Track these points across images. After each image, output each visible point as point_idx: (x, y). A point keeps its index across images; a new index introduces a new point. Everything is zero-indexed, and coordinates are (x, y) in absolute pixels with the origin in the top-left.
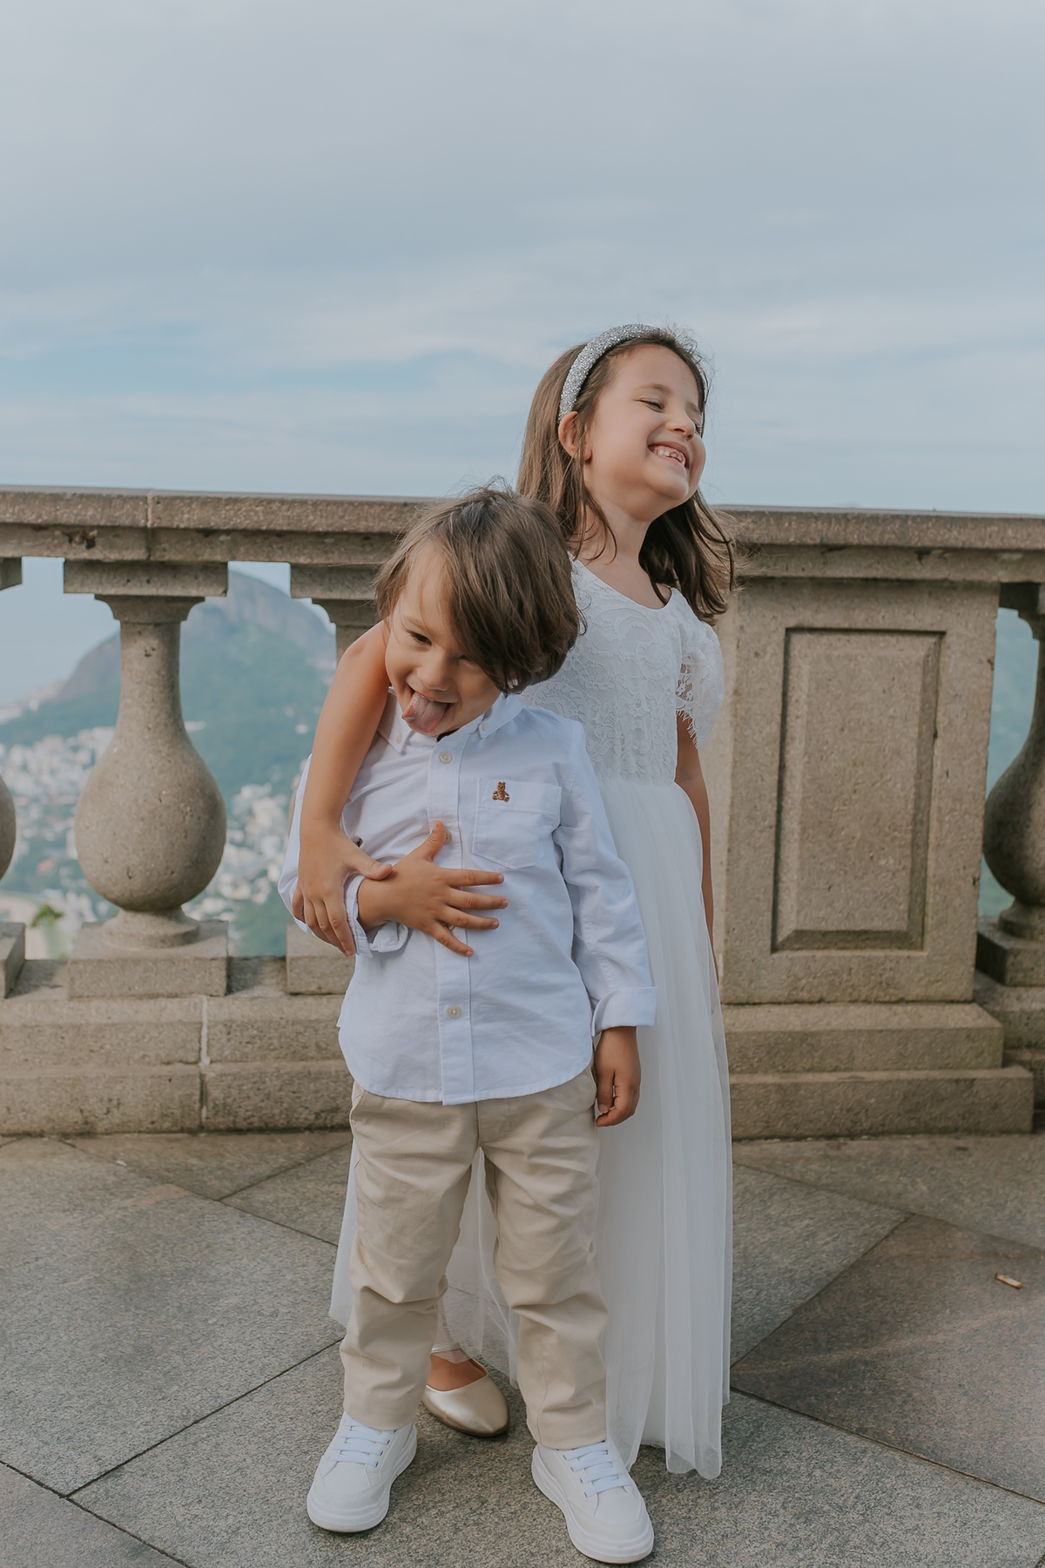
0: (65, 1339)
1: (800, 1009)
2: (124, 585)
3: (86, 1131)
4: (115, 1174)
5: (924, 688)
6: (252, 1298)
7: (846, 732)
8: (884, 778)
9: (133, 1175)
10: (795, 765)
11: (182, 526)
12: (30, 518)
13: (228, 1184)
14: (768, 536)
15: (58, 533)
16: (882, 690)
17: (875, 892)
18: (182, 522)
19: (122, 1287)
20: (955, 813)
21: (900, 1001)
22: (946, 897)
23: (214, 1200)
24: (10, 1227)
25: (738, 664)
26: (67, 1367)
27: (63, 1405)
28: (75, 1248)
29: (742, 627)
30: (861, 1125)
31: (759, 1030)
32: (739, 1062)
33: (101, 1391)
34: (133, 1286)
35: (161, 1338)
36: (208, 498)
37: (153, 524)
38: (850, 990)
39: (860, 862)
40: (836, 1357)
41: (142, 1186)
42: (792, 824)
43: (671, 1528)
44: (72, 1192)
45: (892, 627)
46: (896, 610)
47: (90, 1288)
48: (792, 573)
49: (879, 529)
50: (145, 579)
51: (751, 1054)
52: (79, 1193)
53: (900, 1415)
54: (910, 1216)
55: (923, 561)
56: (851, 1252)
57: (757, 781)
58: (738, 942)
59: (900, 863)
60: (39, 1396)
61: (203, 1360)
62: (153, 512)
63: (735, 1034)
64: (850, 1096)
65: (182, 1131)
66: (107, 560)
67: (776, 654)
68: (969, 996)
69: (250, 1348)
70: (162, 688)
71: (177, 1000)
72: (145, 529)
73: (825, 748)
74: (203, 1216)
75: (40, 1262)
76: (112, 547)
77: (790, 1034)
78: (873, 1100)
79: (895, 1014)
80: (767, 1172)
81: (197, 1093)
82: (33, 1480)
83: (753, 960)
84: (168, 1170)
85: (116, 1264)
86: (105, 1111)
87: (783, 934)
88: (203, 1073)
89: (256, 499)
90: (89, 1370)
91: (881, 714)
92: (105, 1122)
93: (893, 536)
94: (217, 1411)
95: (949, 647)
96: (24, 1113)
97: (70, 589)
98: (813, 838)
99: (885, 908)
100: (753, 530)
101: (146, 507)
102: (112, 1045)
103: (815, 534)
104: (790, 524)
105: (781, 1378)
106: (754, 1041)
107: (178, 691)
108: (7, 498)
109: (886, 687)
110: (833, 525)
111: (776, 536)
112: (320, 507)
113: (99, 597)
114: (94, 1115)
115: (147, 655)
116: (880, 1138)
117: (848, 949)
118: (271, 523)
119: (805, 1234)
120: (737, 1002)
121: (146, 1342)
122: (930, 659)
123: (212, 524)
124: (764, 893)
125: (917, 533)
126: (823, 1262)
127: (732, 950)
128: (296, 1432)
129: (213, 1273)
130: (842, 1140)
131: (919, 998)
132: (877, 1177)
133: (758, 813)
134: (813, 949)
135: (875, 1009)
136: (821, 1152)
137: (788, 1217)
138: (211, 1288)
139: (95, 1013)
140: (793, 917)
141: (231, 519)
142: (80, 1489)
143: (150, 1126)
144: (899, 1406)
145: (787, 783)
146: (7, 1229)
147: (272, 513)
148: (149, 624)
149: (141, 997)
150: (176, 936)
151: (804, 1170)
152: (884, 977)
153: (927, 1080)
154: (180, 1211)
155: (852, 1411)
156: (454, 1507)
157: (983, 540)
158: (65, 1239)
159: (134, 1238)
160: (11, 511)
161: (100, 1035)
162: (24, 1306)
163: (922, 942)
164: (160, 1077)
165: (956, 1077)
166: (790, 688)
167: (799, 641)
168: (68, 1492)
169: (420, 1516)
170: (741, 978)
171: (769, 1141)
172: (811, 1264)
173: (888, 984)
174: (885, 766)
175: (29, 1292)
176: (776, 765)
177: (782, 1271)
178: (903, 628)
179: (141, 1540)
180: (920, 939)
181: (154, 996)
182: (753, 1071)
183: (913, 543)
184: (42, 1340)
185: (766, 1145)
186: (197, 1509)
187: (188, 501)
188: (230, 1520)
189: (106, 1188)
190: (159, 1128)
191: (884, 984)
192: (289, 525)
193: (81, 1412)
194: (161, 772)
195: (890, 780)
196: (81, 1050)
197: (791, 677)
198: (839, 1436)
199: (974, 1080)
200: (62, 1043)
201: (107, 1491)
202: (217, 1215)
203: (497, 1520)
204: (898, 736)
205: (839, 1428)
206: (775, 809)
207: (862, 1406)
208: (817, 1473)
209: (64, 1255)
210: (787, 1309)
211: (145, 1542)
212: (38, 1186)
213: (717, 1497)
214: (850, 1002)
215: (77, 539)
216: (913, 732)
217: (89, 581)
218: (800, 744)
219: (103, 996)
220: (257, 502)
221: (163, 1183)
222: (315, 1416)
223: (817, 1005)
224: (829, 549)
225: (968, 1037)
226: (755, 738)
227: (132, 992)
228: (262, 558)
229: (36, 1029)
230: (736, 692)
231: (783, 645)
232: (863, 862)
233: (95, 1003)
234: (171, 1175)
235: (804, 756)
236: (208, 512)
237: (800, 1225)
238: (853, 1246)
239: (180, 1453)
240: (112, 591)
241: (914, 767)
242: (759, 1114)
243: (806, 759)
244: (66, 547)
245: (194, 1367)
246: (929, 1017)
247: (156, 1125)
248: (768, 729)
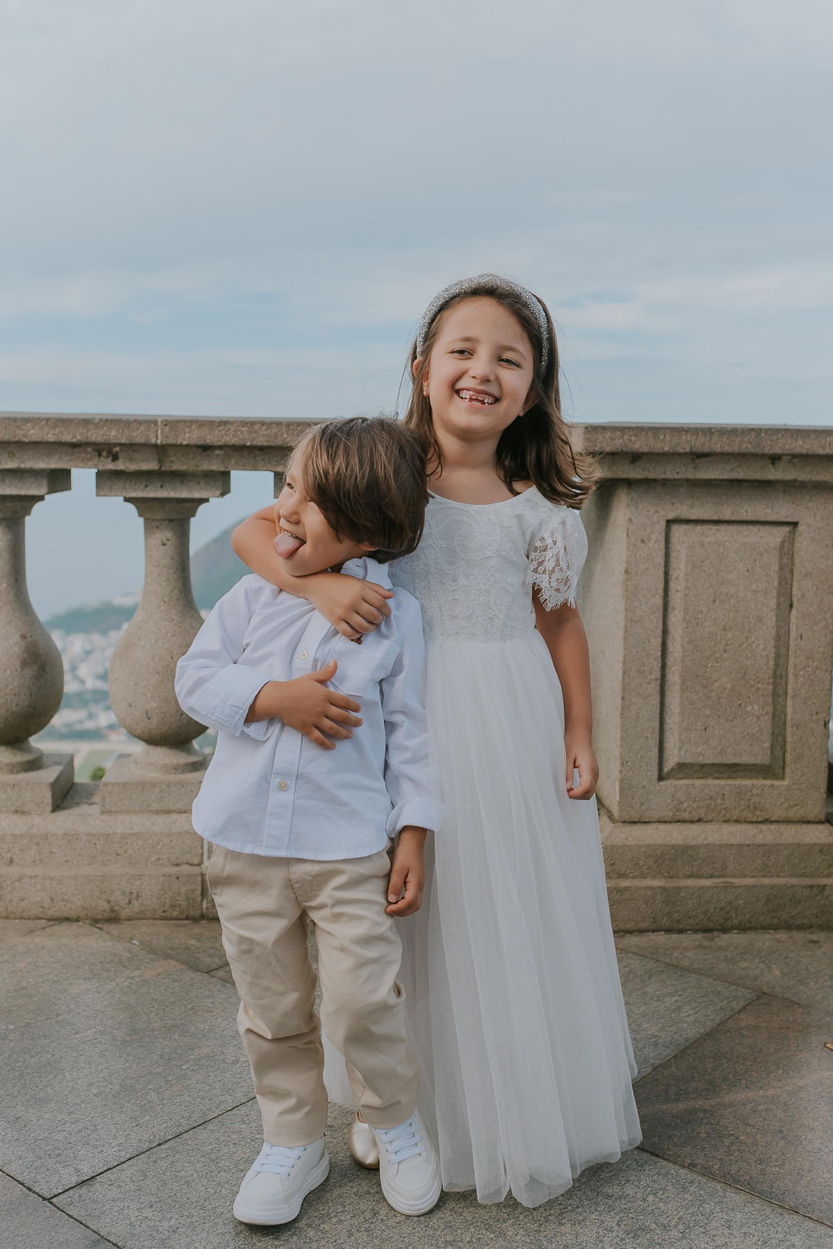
0: (68, 1078)
1: (682, 827)
2: (143, 490)
3: (113, 917)
4: (129, 952)
5: (781, 568)
6: (220, 1049)
7: (717, 603)
8: (749, 640)
9: (143, 952)
10: (676, 630)
11: (185, 443)
12: (67, 438)
13: (217, 960)
14: (647, 446)
15: (89, 449)
16: (746, 569)
17: (743, 733)
18: (185, 440)
19: (120, 1039)
20: (809, 669)
21: (766, 821)
22: (802, 737)
23: (203, 972)
24: (41, 990)
25: (628, 549)
26: (66, 1099)
27: (58, 1129)
28: (88, 1008)
29: (630, 520)
30: (732, 922)
31: (648, 843)
32: (631, 869)
33: (89, 1118)
34: (128, 1038)
35: (143, 1079)
36: (204, 421)
37: (161, 442)
38: (724, 812)
39: (731, 708)
40: (681, 1106)
41: (148, 961)
42: (674, 677)
43: (523, 1239)
44: (94, 964)
45: (753, 519)
46: (757, 505)
47: (94, 1039)
48: (669, 475)
49: (738, 440)
50: (159, 484)
51: (641, 863)
52: (99, 965)
53: (726, 1154)
54: (761, 995)
55: (776, 466)
56: (708, 1023)
57: (644, 643)
58: (631, 772)
59: (763, 708)
60: (41, 1122)
61: (173, 1096)
62: (162, 432)
63: (628, 846)
64: (722, 898)
65: (187, 918)
66: (128, 471)
67: (659, 541)
68: (822, 817)
69: (211, 1088)
70: (175, 570)
71: (184, 815)
72: (156, 446)
73: (700, 616)
74: (192, 985)
75: (60, 1018)
76: (131, 460)
77: (673, 847)
78: (741, 901)
79: (761, 831)
80: (650, 958)
81: (199, 888)
82: (25, 1186)
83: (644, 787)
84: (171, 949)
85: (118, 1020)
86: (127, 902)
87: (668, 766)
88: (204, 873)
89: (241, 422)
90: (82, 1102)
91: (746, 589)
92: (127, 910)
93: (750, 445)
94: (178, 1136)
95: (800, 535)
96: (64, 903)
97: (100, 493)
98: (691, 688)
99: (751, 745)
100: (635, 442)
101: (156, 428)
102: (133, 850)
103: (685, 444)
104: (665, 436)
106: (644, 852)
107: (188, 573)
108: (49, 422)
109: (749, 567)
110: (700, 437)
111: (654, 446)
112: (292, 427)
113: (127, 500)
114: (118, 905)
115: (163, 545)
116: (748, 932)
117: (722, 778)
118: (254, 441)
119: (672, 1008)
120: (629, 821)
121: (131, 1082)
122: (786, 544)
123: (208, 441)
124: (651, 733)
125: (769, 443)
126: (684, 1030)
127: (626, 779)
128: (236, 1155)
129: (193, 1029)
130: (715, 933)
131: (781, 819)
132: (740, 964)
133: (646, 668)
134: (693, 778)
135: (745, 827)
136: (697, 943)
137: (661, 994)
138: (190, 1041)
139: (122, 824)
140: (676, 752)
141: (222, 438)
142: (59, 1194)
143: (162, 914)
144: (727, 1146)
145: (670, 644)
146: (38, 992)
147: (255, 432)
148: (164, 520)
149: (157, 813)
150: (186, 765)
151: (681, 956)
152: (752, 801)
153: (786, 885)
154: (175, 981)
155: (687, 1149)
156: (351, 1217)
157: (824, 448)
158: (82, 1001)
159: (135, 1000)
160: (52, 432)
161: (124, 842)
162: (41, 1052)
163: (784, 773)
164: (170, 875)
165: (810, 883)
166: (671, 568)
167: (677, 531)
168: (50, 1196)
169: (323, 1223)
170: (634, 801)
171: (656, 933)
172: (674, 1032)
173: (755, 808)
174: (749, 631)
175: (47, 1041)
176: (660, 630)
177: (649, 1037)
178: (762, 519)
179: (99, 1235)
180: (781, 771)
181: (168, 812)
182: (643, 876)
183: (766, 451)
184: (51, 1078)
185: (653, 936)
186: (148, 1213)
187: (189, 424)
188: (172, 1222)
189: (121, 962)
190: (169, 916)
191: (752, 807)
192: (268, 441)
193: (71, 1134)
194: (173, 636)
195: (754, 642)
196: (109, 854)
197: (671, 560)
198: (673, 1169)
199: (825, 886)
200: (94, 848)
201: (80, 1197)
202: (204, 984)
203: (383, 1228)
204: (760, 606)
205: (675, 1163)
206: (660, 665)
207: (696, 1146)
208: (650, 1198)
209: (79, 1013)
210: (647, 1067)
211: (103, 1237)
212: (68, 959)
213: (564, 1215)
214: (724, 821)
215: (104, 454)
216: (773, 603)
217: (116, 487)
218: (680, 612)
219: (127, 811)
220: (243, 423)
221: (165, 959)
222: (253, 1143)
223: (698, 824)
224: (697, 456)
225: (821, 850)
226: (643, 608)
227: (150, 809)
228: (248, 468)
229: (75, 837)
230: (627, 572)
231: (664, 534)
232: (733, 709)
233: (121, 817)
234: (174, 952)
235: (683, 624)
236: (204, 432)
237: (669, 1001)
238: (711, 1018)
239: (143, 1168)
240: (133, 495)
241: (773, 632)
242: (647, 912)
243: (685, 625)
244: (96, 460)
245: (165, 1102)
246: (789, 834)
247: (167, 913)
248: (653, 600)
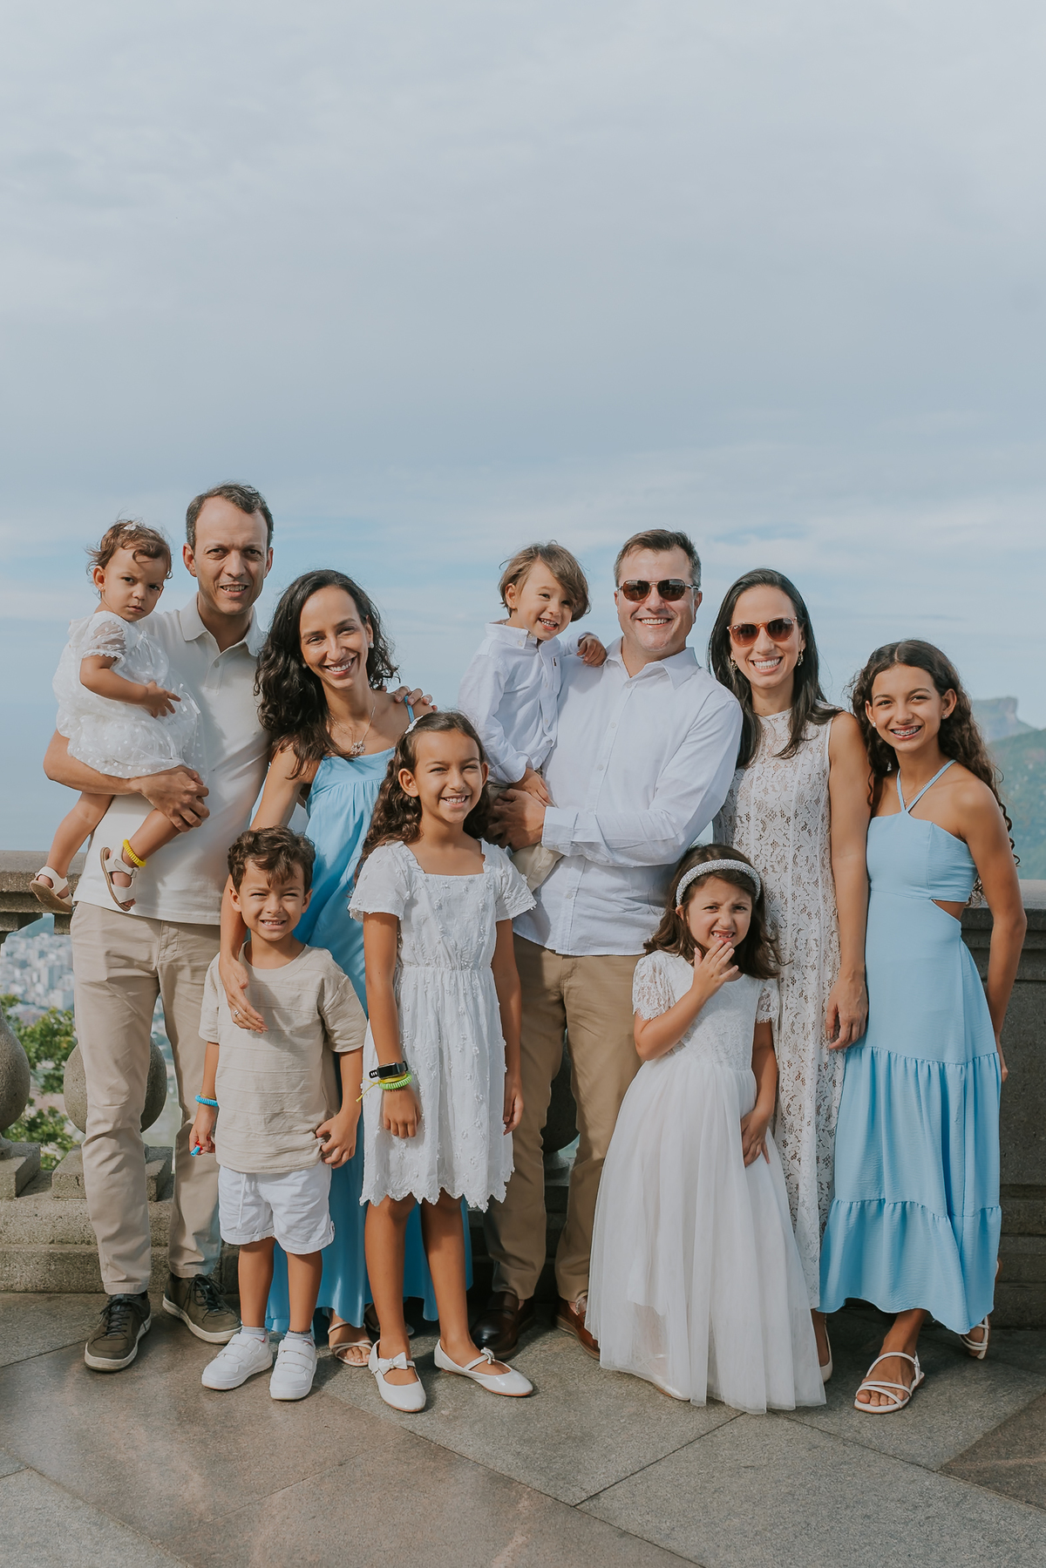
27: (552, 1461)
30: (1026, 1321)
35: (595, 1428)
38: (1019, 1225)
40: (1012, 1462)
56: (1020, 1402)
61: (624, 1442)
64: (1018, 1300)
69: (650, 1437)
78: (1034, 1303)
82: (552, 1498)
94: (642, 1469)
105: (978, 1472)
116: (1039, 1330)
117: (1017, 1196)
119: (988, 1390)
126: (1002, 1407)
130: (1012, 1330)
135: (1037, 1240)
137: (978, 1379)
142: (579, 1504)
155: (1024, 1493)
168: (574, 1505)
172: (994, 1408)
177: (976, 1412)
179: (622, 1530)
186: (648, 1517)
188: (668, 1524)
193: (564, 1465)
198: (1016, 1506)
201: (594, 1506)
207: (1028, 1490)
208: (1004, 1524)
210: (980, 1433)
211: (625, 1531)
222: (700, 1475)
239: (629, 1489)
245: (621, 1445)
